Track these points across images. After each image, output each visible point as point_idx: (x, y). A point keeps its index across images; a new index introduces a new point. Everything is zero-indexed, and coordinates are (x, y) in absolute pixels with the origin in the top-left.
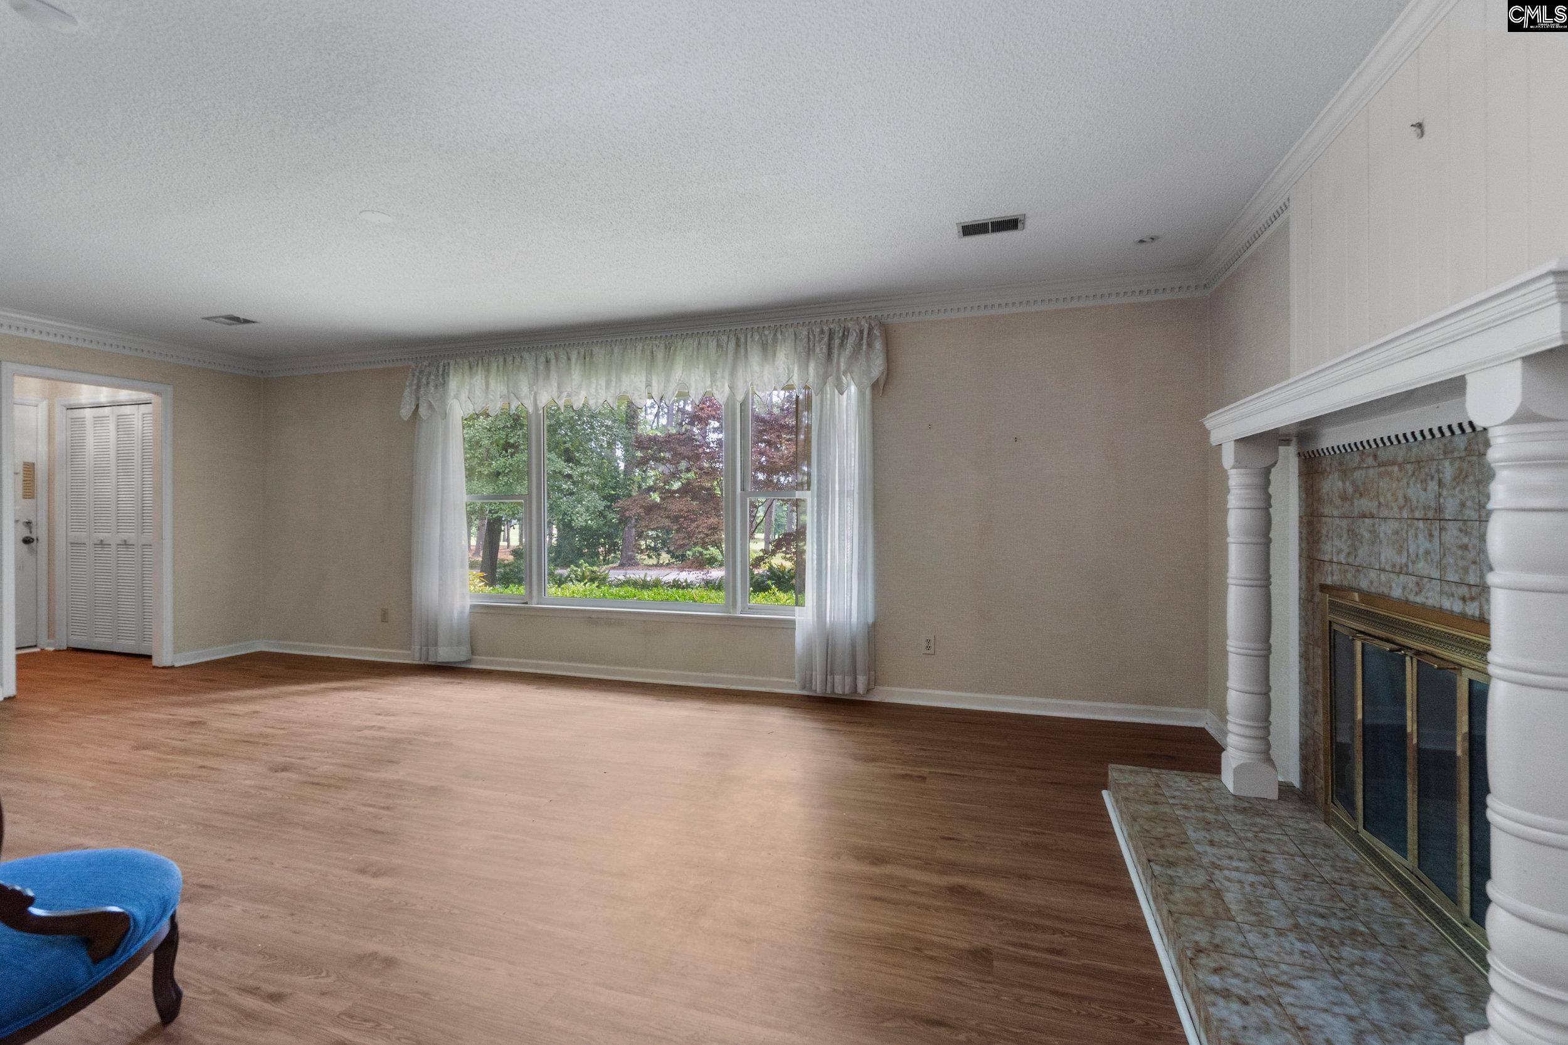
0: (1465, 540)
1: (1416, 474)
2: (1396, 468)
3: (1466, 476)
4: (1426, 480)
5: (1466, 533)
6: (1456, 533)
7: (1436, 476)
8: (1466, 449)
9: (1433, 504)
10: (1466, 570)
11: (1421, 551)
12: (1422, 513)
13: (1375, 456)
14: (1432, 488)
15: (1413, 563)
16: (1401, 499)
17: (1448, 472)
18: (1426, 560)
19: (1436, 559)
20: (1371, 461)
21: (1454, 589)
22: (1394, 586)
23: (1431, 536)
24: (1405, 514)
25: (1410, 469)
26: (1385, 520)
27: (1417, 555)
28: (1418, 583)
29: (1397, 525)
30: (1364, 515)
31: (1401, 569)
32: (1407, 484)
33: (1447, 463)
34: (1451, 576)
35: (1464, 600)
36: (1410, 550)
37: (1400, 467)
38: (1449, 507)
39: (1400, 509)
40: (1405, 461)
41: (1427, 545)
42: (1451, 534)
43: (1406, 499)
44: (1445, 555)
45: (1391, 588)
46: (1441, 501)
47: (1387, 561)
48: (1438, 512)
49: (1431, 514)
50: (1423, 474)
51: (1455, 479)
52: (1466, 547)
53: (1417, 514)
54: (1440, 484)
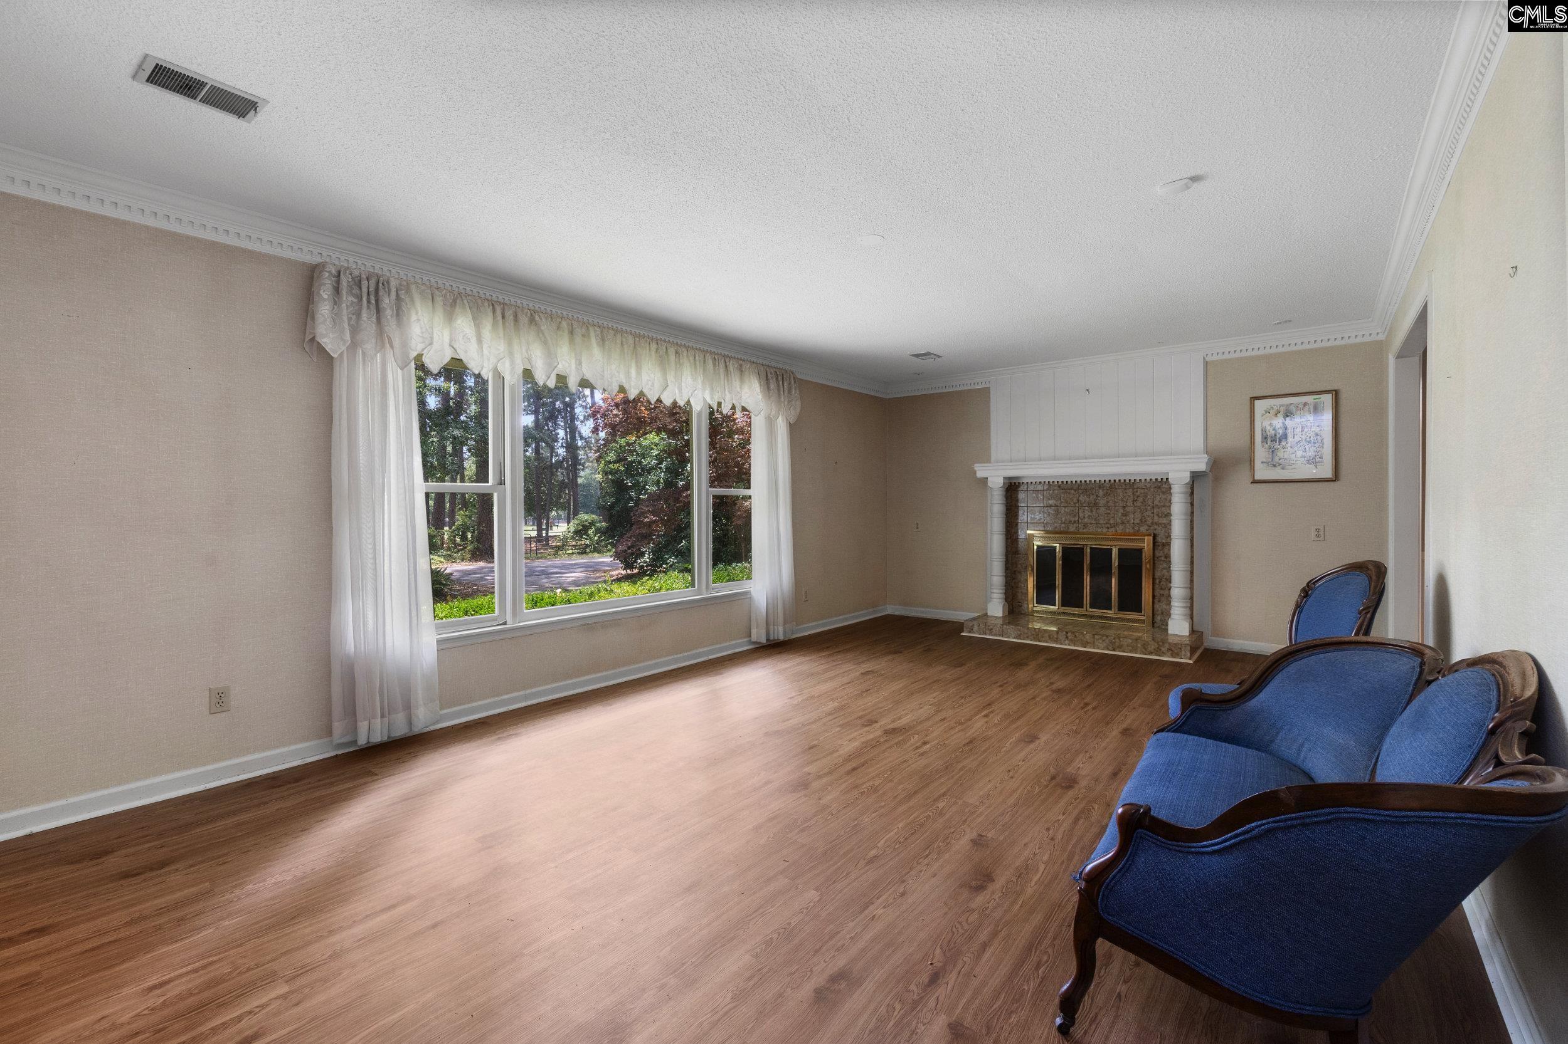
0: (1109, 512)
1: (1084, 493)
4: (1089, 495)
5: (1109, 509)
7: (1095, 494)
9: (1093, 502)
10: (1110, 519)
11: (1086, 516)
12: (1087, 505)
13: (1059, 487)
14: (1092, 498)
15: (1082, 519)
16: (1075, 500)
17: (1101, 493)
18: (1089, 518)
19: (1094, 518)
20: (1056, 488)
21: (1103, 525)
22: (1070, 528)
23: (1092, 511)
24: (1077, 505)
25: (1080, 491)
26: (1065, 507)
27: (1084, 517)
28: (1084, 526)
29: (1072, 508)
30: (1051, 506)
31: (1075, 522)
32: (1079, 496)
33: (1101, 491)
34: (1102, 522)
35: (1108, 528)
36: (1080, 516)
37: (1075, 491)
38: (1102, 502)
39: (1075, 503)
40: (1078, 489)
41: (1090, 514)
42: (1102, 510)
43: (1078, 500)
44: (1099, 516)
45: (1068, 528)
46: (1097, 501)
47: (1066, 520)
48: (1096, 504)
49: (1091, 505)
50: (1088, 493)
51: (1105, 495)
52: (1109, 514)
53: (1084, 505)
54: (1097, 496)
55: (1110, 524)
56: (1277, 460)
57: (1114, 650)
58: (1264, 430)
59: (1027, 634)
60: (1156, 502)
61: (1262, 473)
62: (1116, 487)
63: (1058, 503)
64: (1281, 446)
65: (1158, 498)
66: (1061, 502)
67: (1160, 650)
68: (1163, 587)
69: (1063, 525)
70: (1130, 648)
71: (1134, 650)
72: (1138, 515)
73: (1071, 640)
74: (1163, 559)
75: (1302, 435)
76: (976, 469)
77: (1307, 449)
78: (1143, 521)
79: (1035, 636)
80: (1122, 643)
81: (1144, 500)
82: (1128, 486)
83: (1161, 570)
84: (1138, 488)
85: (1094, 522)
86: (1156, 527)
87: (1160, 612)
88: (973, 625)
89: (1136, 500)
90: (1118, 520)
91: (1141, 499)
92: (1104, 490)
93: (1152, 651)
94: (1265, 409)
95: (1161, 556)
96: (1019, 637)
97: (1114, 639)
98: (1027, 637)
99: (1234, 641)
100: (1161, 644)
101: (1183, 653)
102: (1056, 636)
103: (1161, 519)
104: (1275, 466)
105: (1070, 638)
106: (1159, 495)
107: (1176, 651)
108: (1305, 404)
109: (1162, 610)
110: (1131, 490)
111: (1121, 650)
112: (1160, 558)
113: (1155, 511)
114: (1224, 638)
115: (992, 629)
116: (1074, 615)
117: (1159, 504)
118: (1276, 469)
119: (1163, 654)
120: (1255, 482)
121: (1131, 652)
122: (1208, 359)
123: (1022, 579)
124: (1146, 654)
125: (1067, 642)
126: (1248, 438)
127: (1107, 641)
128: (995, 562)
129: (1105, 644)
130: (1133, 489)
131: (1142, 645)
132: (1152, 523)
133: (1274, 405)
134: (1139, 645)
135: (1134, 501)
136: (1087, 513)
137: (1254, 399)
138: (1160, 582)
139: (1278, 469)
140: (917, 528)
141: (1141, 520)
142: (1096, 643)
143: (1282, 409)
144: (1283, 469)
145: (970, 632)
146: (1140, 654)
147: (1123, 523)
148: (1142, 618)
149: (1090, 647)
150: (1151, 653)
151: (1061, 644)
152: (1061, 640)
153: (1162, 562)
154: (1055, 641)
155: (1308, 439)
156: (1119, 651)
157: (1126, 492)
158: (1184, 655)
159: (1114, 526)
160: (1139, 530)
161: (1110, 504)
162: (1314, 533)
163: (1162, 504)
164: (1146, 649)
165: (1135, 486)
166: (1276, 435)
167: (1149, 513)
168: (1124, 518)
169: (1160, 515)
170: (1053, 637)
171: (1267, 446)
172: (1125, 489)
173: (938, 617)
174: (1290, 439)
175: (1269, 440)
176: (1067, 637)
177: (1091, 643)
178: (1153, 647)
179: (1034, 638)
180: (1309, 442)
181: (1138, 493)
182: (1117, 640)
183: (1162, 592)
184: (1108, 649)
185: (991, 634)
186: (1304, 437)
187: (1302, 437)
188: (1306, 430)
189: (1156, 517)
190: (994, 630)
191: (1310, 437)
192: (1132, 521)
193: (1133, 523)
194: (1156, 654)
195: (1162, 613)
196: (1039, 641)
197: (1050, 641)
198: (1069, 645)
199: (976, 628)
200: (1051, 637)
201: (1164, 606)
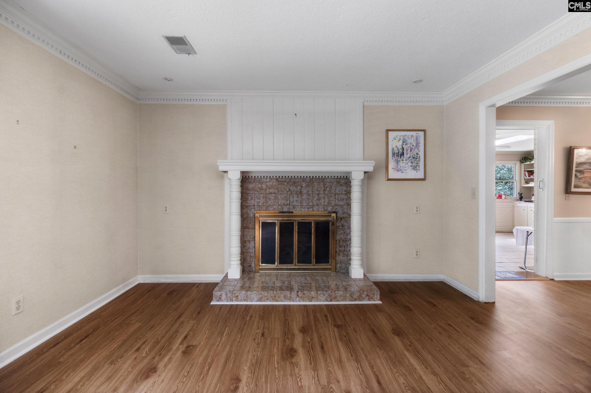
0: (309, 197)
1: (293, 185)
2: (286, 183)
3: (309, 186)
4: (297, 186)
5: (309, 196)
6: (306, 196)
7: (300, 185)
8: (309, 181)
9: (299, 191)
10: (309, 203)
11: (295, 200)
12: (295, 192)
13: (277, 180)
14: (299, 188)
15: (292, 203)
16: (287, 190)
17: (304, 185)
18: (297, 202)
19: (300, 202)
20: (275, 181)
21: (305, 207)
22: (284, 208)
23: (298, 197)
24: (289, 193)
25: (291, 183)
26: (281, 194)
27: (293, 201)
28: (293, 207)
29: (286, 195)
30: (271, 193)
31: (287, 205)
32: (290, 187)
33: (304, 183)
34: (305, 204)
35: (308, 208)
36: (291, 200)
37: (287, 183)
38: (304, 191)
39: (287, 192)
40: (289, 182)
41: (297, 199)
42: (305, 197)
43: (289, 190)
44: (303, 200)
45: (283, 209)
46: (302, 190)
47: (281, 203)
48: (301, 192)
49: (298, 193)
50: (296, 185)
51: (306, 186)
52: (309, 199)
53: (293, 193)
54: (301, 187)
55: (310, 206)
56: (399, 168)
57: (331, 301)
58: (393, 149)
59: (266, 296)
60: (337, 192)
61: (393, 174)
62: (314, 181)
63: (276, 191)
64: (401, 159)
65: (338, 189)
66: (278, 191)
67: (361, 296)
68: (341, 246)
69: (280, 207)
70: (342, 298)
71: (345, 299)
72: (327, 200)
73: (301, 297)
74: (341, 227)
75: (411, 153)
76: (218, 164)
77: (413, 161)
78: (329, 204)
79: (273, 298)
80: (336, 295)
81: (330, 190)
82: (321, 181)
83: (340, 235)
84: (326, 182)
85: (299, 204)
86: (337, 207)
87: (339, 262)
88: (222, 294)
89: (325, 190)
90: (314, 203)
91: (328, 189)
92: (306, 182)
93: (356, 298)
94: (394, 137)
95: (339, 226)
96: (260, 300)
97: (331, 292)
98: (267, 299)
99: (377, 275)
100: (362, 292)
101: (375, 296)
102: (289, 296)
103: (340, 202)
104: (398, 171)
105: (300, 296)
106: (339, 187)
107: (371, 296)
108: (412, 136)
109: (340, 260)
110: (322, 183)
111: (336, 300)
112: (339, 227)
113: (336, 197)
114: (373, 273)
115: (237, 296)
116: (287, 269)
117: (338, 192)
118: (399, 172)
119: (363, 299)
120: (389, 180)
121: (342, 300)
122: (365, 104)
123: (251, 247)
124: (352, 301)
125: (298, 299)
126: (384, 153)
127: (326, 295)
128: (234, 237)
129: (325, 297)
130: (324, 182)
131: (349, 295)
132: (334, 205)
133: (398, 135)
134: (348, 295)
135: (324, 190)
136: (295, 198)
137: (388, 131)
138: (339, 242)
139: (400, 172)
140: (166, 210)
141: (328, 203)
142: (319, 297)
143: (402, 138)
144: (402, 172)
145: (218, 301)
146: (349, 301)
147: (317, 205)
148: (330, 267)
149: (315, 301)
150: (355, 300)
151: (293, 301)
152: (293, 298)
153: (340, 230)
154: (289, 299)
155: (413, 156)
156: (335, 301)
157: (319, 185)
158: (376, 298)
159: (312, 207)
160: (327, 209)
161: (309, 193)
162: (415, 209)
163: (340, 193)
164: (352, 297)
165: (325, 181)
166: (399, 153)
167: (333, 198)
168: (318, 202)
169: (339, 199)
170: (287, 296)
171: (394, 159)
172: (319, 183)
173: (184, 280)
174: (405, 155)
175: (396, 155)
176: (298, 295)
177: (315, 298)
178: (357, 295)
179: (273, 299)
180: (414, 158)
181: (326, 186)
182: (333, 293)
183: (340, 249)
184: (327, 301)
185: (237, 300)
186: (411, 155)
187: (411, 154)
188: (412, 151)
189: (337, 201)
190: (239, 297)
191: (414, 155)
192: (323, 204)
193: (324, 205)
194: (358, 300)
195: (341, 262)
196: (277, 301)
197: (284, 300)
198: (299, 301)
199: (224, 297)
200: (286, 296)
201: (342, 258)
